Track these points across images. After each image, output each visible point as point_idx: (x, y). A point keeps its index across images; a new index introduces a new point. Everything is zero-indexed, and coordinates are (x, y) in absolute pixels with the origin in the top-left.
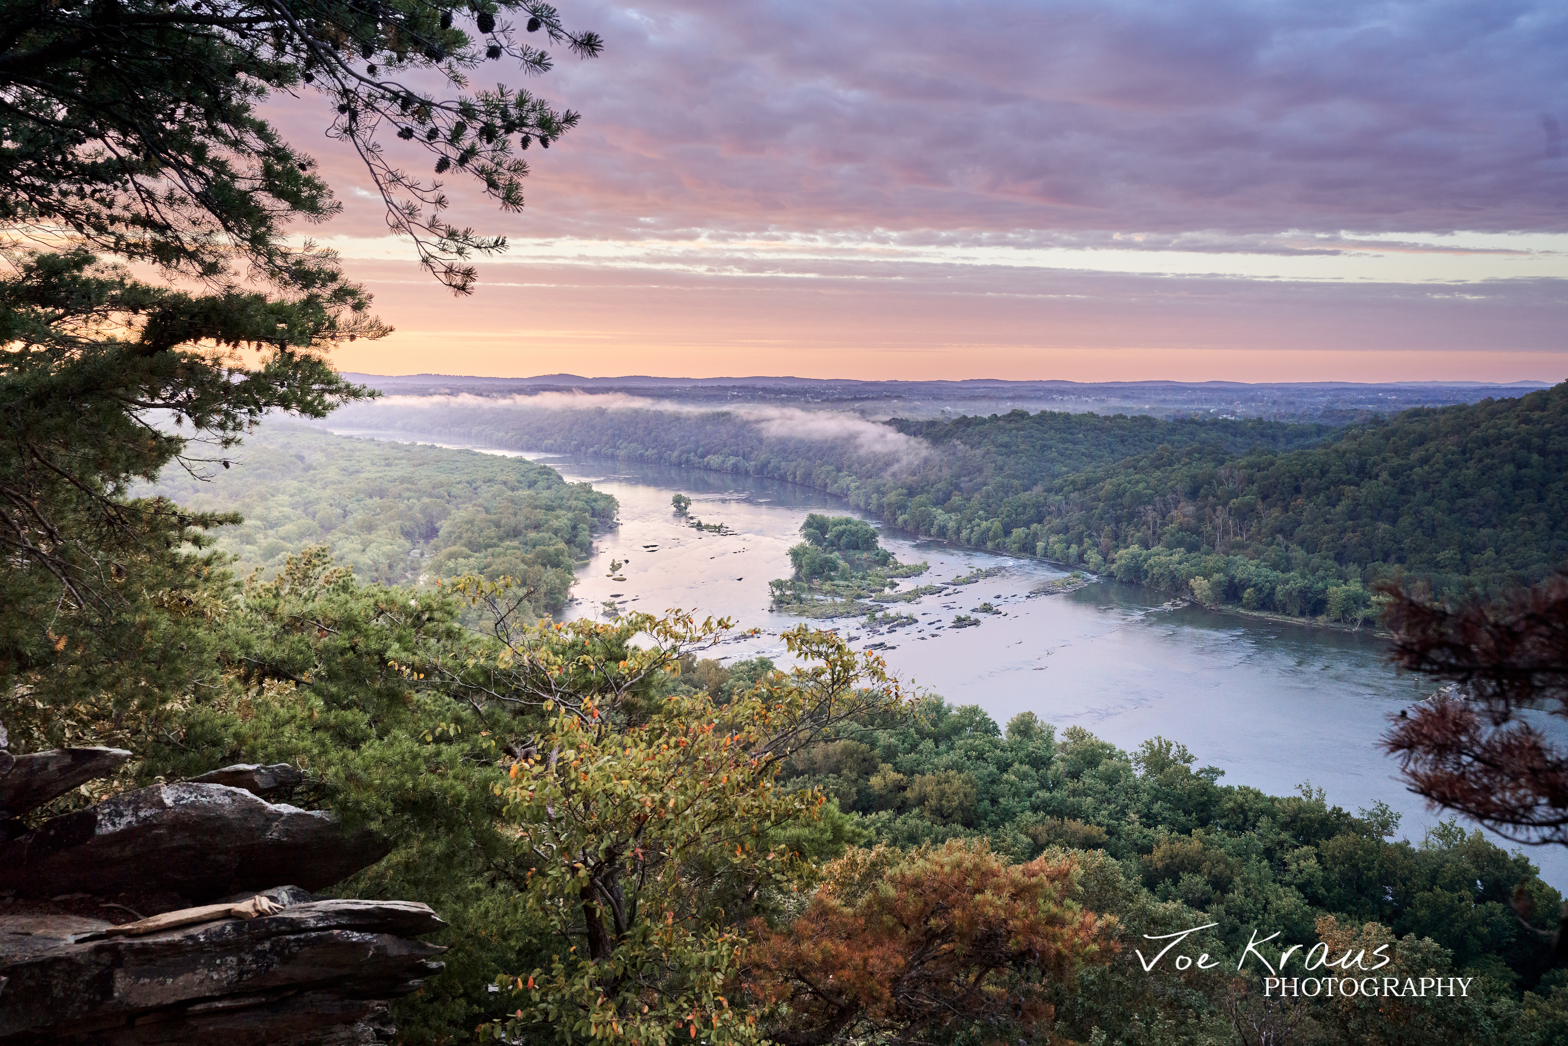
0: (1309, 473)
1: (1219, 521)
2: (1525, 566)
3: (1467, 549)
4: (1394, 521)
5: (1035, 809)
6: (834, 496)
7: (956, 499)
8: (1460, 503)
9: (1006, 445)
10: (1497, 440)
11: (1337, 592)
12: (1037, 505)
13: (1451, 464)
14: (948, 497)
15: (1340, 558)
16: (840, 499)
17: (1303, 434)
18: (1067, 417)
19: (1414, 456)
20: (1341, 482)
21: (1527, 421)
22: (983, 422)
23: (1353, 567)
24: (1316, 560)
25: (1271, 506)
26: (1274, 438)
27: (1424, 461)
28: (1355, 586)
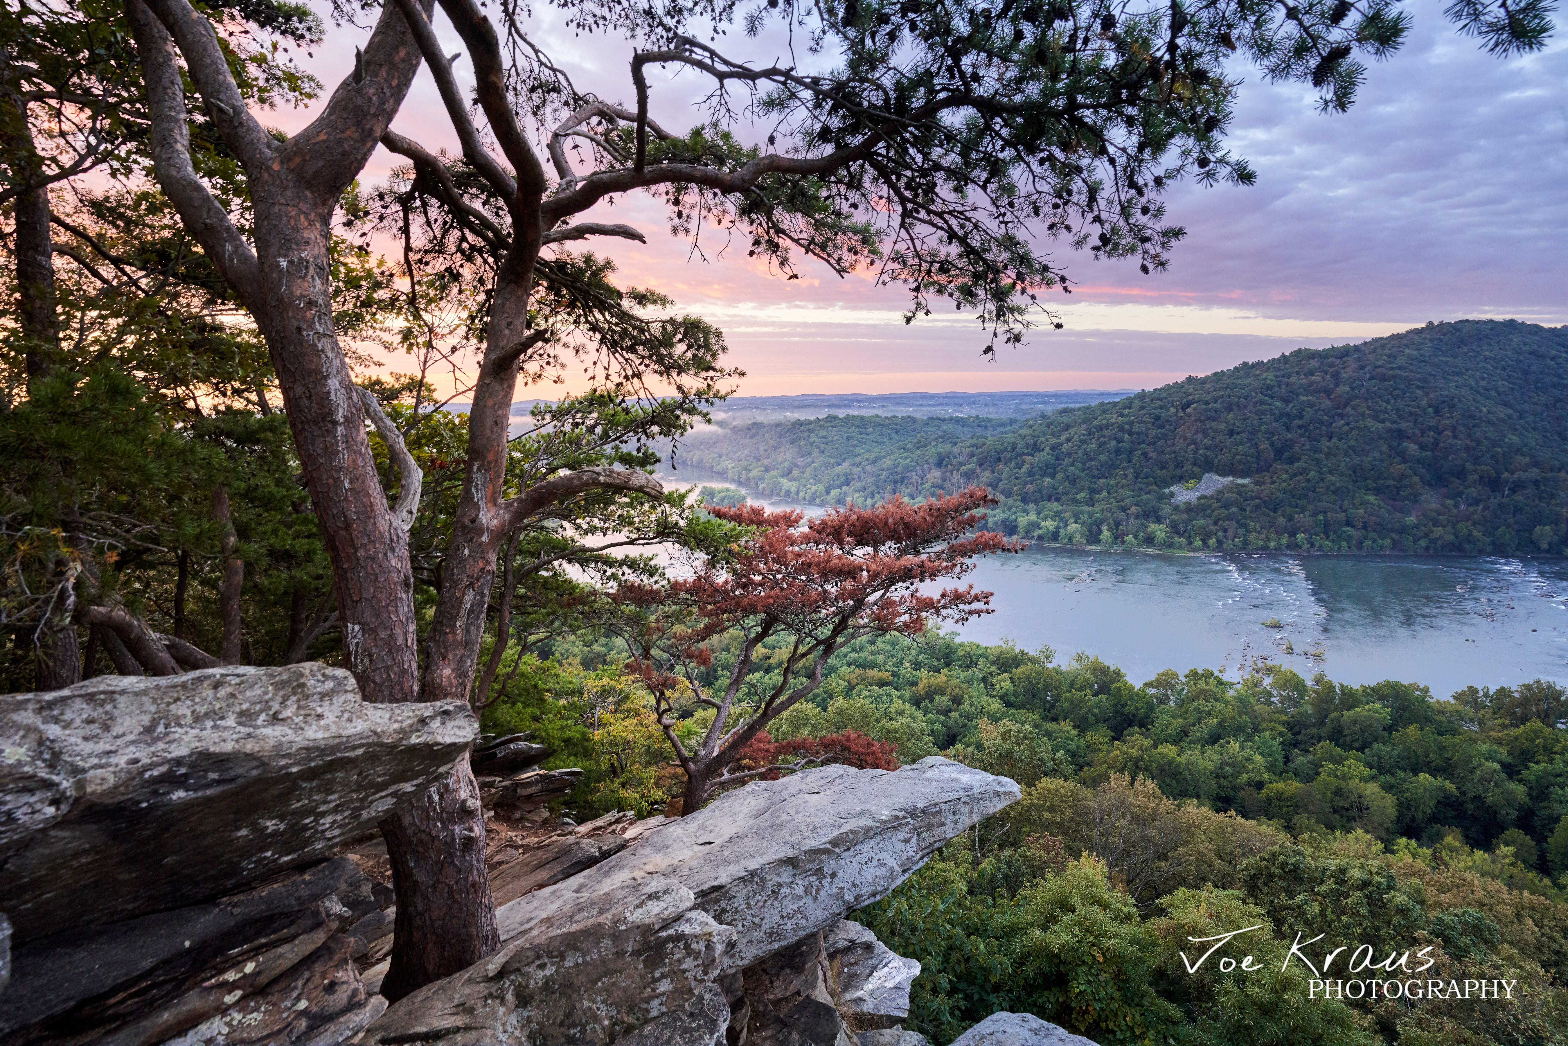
0: (1006, 450)
1: (954, 481)
2: (1122, 500)
3: (1092, 491)
4: (1053, 476)
5: (849, 665)
6: (718, 473)
7: (795, 472)
8: (1088, 464)
9: (825, 437)
10: (1107, 427)
11: (1023, 521)
12: (846, 475)
13: (1083, 442)
14: (790, 472)
15: (1025, 500)
16: (722, 475)
17: (1003, 425)
18: (862, 418)
19: (1063, 437)
20: (1023, 454)
21: (1122, 415)
22: (811, 423)
23: (1031, 505)
24: (1011, 502)
25: (984, 470)
26: (986, 427)
27: (1069, 440)
28: (1033, 517)
